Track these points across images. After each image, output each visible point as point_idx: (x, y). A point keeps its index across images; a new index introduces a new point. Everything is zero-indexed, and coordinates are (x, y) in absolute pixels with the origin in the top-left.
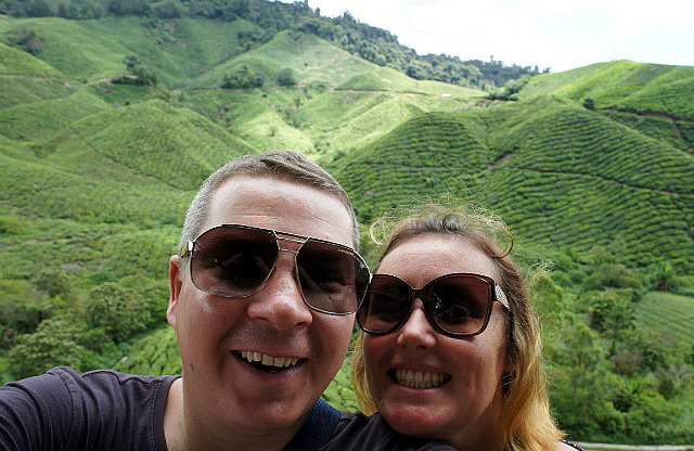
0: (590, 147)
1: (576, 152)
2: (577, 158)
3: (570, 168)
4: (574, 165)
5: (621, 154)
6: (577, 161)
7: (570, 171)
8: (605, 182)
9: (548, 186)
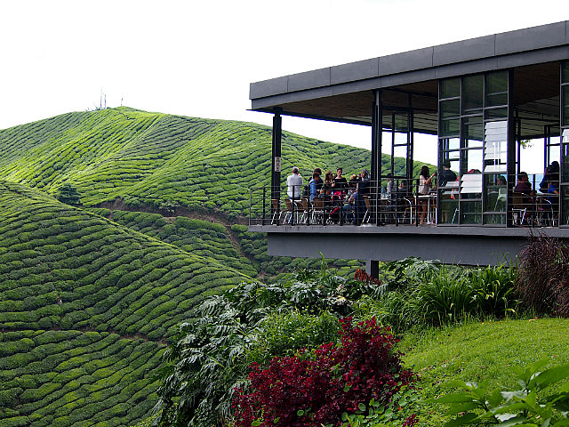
0: (88, 278)
1: (64, 289)
2: (65, 300)
3: (55, 319)
4: (63, 315)
5: (147, 287)
6: (68, 305)
7: (57, 326)
8: (125, 340)
9: (19, 357)
